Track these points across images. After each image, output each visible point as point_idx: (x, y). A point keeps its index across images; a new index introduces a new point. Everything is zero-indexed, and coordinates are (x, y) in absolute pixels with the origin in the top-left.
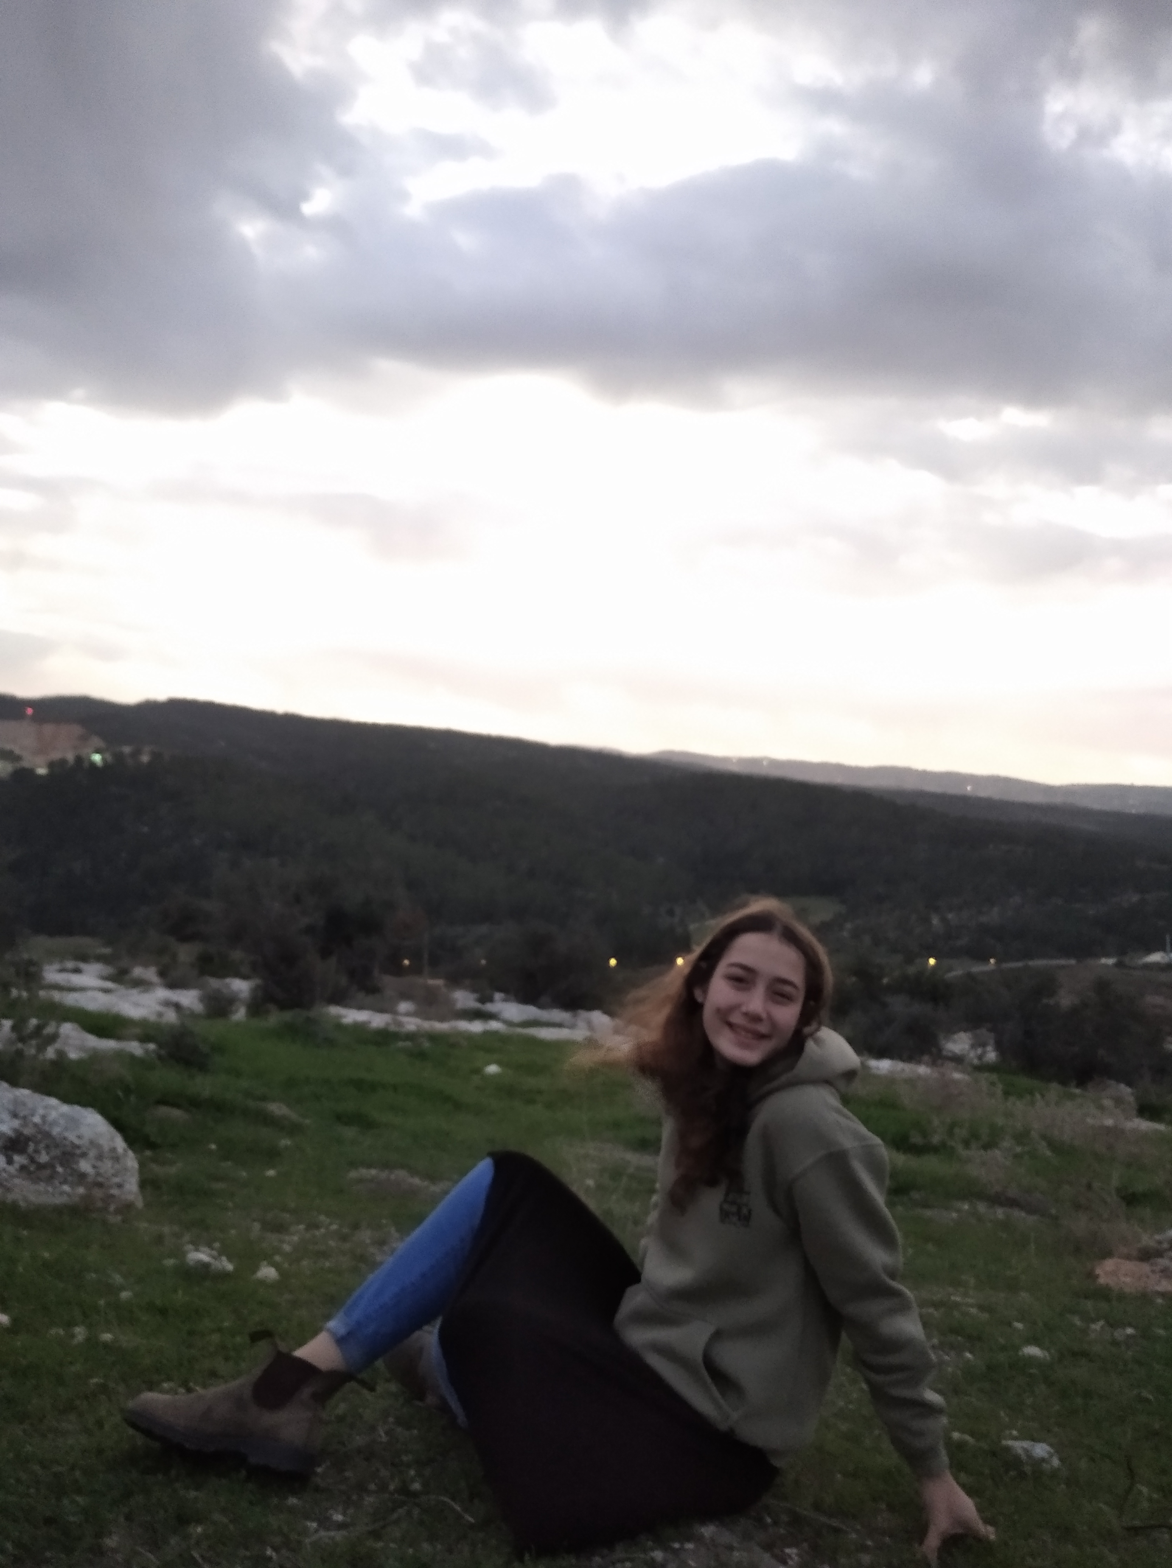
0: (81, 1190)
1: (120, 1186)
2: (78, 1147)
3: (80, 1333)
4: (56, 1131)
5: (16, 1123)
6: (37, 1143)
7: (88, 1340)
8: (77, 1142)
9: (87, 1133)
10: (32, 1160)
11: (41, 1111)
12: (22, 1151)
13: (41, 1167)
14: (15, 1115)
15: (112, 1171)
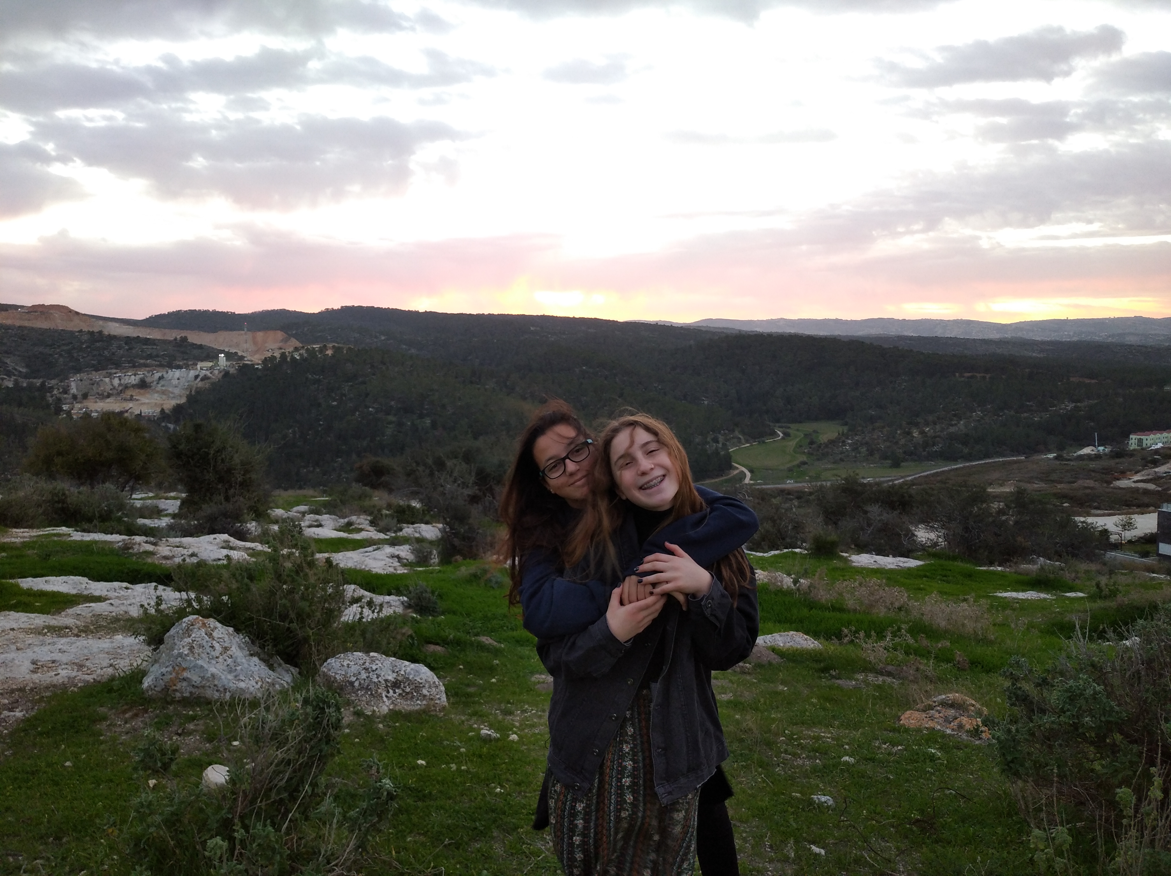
0: (424, 702)
1: (439, 699)
2: (421, 683)
3: (454, 767)
4: (411, 677)
5: (395, 675)
6: (404, 683)
7: (457, 769)
8: (421, 681)
9: (424, 677)
10: (403, 691)
11: (404, 669)
12: (399, 688)
13: (407, 693)
14: (393, 672)
15: (436, 693)
